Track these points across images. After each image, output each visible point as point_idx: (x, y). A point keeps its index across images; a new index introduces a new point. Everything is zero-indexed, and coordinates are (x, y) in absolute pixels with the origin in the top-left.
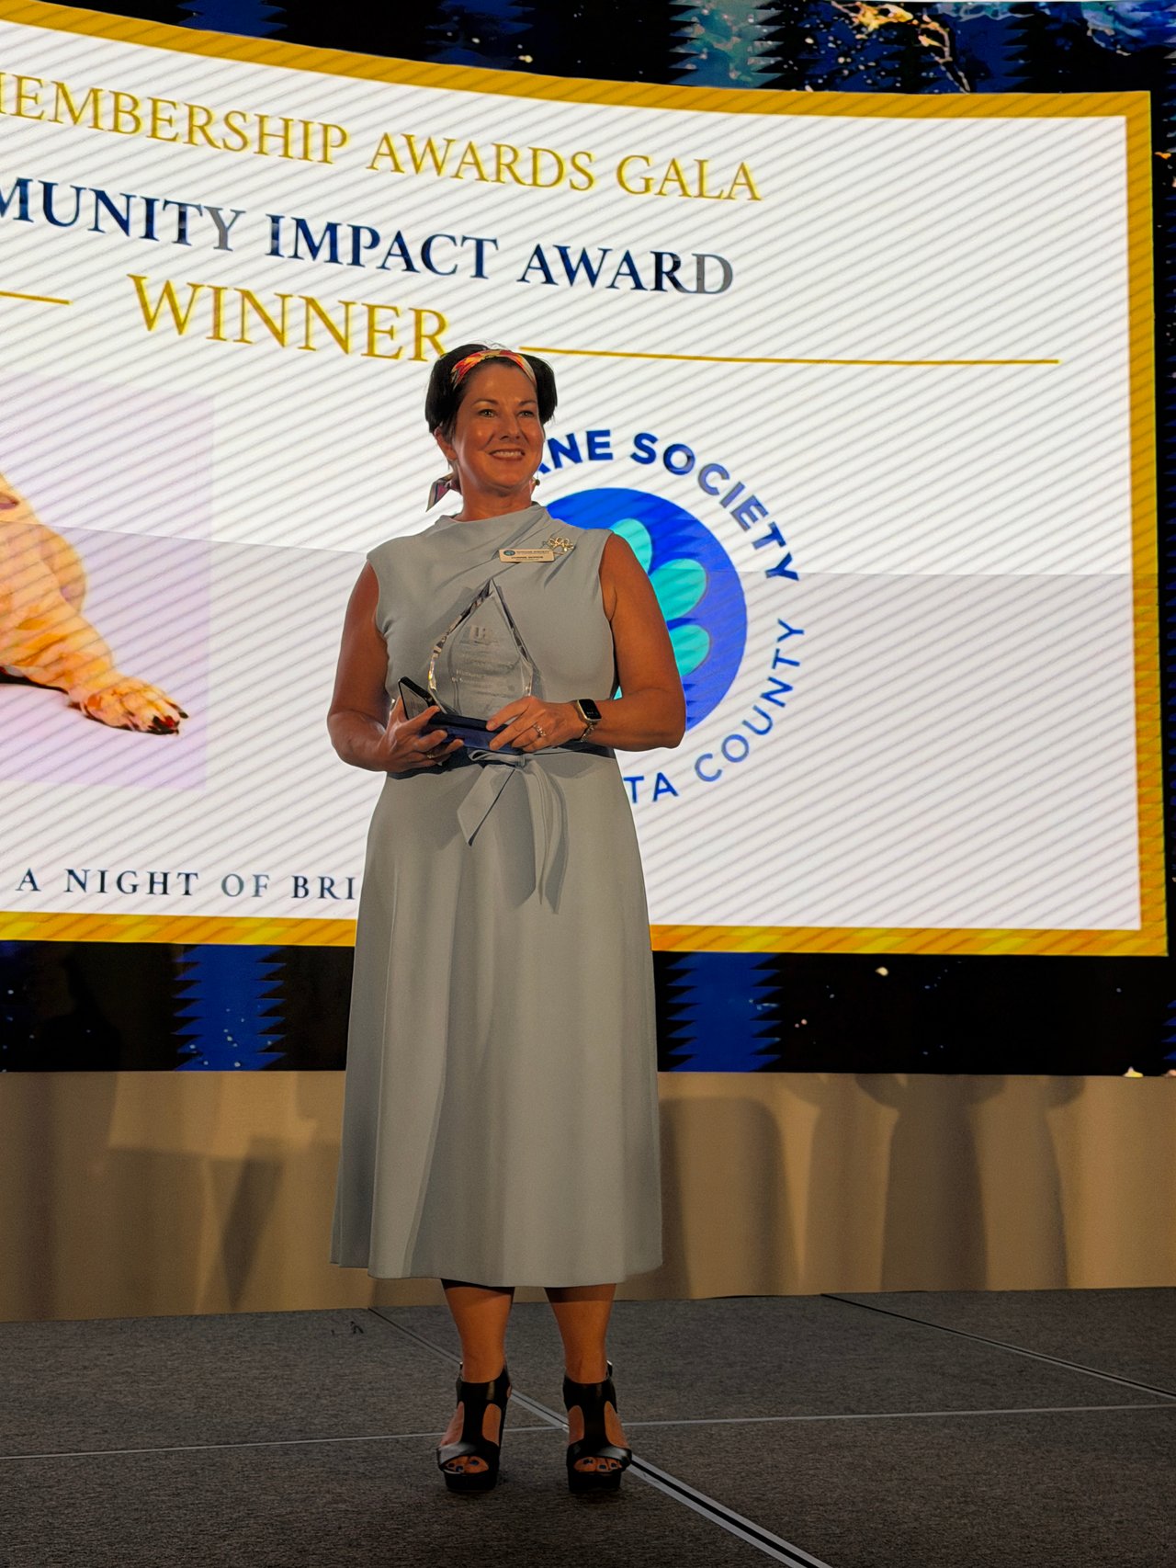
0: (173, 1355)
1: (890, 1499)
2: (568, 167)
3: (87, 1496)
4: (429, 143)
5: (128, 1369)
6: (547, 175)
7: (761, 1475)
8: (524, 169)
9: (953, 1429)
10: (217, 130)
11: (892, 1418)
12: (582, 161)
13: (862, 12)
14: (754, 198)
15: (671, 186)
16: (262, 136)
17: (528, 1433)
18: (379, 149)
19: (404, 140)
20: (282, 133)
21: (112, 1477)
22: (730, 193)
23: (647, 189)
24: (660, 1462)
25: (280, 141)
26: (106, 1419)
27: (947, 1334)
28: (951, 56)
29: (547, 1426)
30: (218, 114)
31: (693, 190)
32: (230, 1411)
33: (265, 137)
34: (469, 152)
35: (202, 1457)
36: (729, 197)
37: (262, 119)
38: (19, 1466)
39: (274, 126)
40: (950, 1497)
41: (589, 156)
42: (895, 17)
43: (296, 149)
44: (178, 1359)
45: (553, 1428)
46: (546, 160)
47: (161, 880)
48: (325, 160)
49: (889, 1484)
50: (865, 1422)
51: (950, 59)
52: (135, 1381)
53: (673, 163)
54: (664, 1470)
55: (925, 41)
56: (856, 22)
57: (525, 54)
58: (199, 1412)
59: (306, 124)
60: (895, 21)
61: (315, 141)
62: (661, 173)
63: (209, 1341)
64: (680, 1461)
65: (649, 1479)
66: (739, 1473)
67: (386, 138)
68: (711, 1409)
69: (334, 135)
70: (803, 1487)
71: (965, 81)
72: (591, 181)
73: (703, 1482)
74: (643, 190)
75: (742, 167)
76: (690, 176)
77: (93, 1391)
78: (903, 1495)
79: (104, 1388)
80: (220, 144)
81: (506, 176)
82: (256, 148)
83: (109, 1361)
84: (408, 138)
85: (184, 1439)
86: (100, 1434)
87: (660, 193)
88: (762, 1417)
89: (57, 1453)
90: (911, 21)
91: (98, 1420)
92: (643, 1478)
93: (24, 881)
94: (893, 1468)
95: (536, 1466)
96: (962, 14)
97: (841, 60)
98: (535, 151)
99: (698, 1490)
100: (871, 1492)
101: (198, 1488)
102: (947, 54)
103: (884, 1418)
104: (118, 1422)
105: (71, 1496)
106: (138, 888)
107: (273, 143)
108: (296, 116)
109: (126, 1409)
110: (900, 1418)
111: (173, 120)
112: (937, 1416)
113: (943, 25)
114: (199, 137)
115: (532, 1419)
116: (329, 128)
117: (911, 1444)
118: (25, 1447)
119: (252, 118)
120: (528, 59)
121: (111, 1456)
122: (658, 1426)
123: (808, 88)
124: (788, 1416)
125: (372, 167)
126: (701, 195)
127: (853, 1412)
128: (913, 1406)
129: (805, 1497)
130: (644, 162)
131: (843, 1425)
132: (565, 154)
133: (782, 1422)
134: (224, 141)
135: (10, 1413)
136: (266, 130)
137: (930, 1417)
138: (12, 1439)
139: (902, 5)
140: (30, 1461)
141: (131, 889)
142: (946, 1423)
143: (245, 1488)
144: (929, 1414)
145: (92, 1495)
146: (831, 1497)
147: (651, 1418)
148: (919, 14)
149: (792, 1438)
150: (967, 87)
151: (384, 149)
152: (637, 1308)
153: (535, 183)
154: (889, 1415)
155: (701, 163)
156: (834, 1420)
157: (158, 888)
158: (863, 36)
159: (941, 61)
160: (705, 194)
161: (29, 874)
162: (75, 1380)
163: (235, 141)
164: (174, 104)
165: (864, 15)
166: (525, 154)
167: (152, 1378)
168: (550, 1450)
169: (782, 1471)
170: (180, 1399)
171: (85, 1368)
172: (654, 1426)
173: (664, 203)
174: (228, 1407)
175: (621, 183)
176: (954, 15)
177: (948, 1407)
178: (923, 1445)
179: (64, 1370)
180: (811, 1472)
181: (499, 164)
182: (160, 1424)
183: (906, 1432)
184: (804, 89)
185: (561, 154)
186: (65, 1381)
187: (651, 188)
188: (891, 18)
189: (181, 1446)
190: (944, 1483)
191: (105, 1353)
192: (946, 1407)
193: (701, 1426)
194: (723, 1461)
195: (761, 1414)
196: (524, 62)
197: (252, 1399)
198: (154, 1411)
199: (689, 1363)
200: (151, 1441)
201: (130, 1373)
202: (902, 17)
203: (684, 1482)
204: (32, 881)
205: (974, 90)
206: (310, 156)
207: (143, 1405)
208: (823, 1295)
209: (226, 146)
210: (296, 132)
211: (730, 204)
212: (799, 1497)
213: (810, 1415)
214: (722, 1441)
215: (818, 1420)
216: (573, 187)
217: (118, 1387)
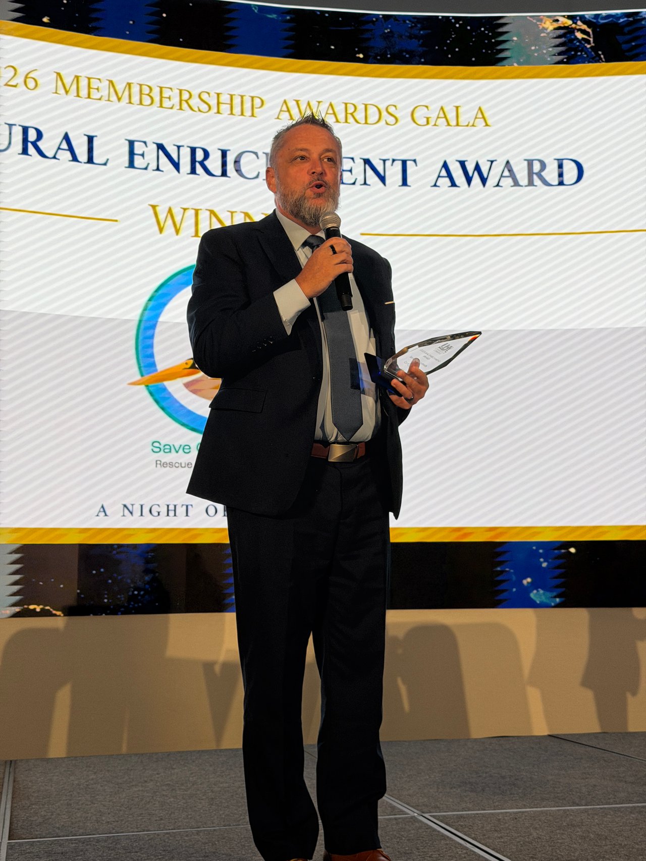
0: (192, 774)
1: (607, 857)
2: (384, 113)
3: (157, 857)
4: (309, 104)
5: (169, 782)
6: (373, 118)
7: (531, 843)
8: (360, 116)
9: (636, 814)
10: (195, 102)
11: (601, 808)
12: (392, 109)
13: (544, 21)
14: (487, 125)
15: (440, 121)
16: (218, 103)
17: (396, 819)
18: (281, 109)
19: (295, 103)
20: (229, 102)
21: (169, 846)
22: (474, 123)
23: (428, 123)
24: (473, 836)
25: (229, 106)
26: (161, 812)
27: (624, 758)
28: (594, 43)
29: (406, 814)
30: (195, 93)
31: (453, 123)
32: (228, 807)
33: (220, 104)
34: (330, 108)
35: (217, 834)
36: (473, 125)
37: (218, 95)
38: (118, 840)
39: (225, 98)
40: (642, 855)
41: (395, 106)
42: (562, 23)
43: (237, 110)
44: (195, 776)
45: (409, 816)
46: (372, 110)
47: (173, 508)
48: (253, 115)
49: (605, 847)
50: (586, 811)
51: (593, 45)
52: (173, 790)
53: (442, 108)
54: (476, 840)
55: (579, 35)
56: (541, 27)
57: (359, 54)
58: (211, 807)
59: (242, 97)
60: (562, 26)
61: (247, 105)
62: (435, 115)
63: (211, 766)
64: (485, 835)
65: (469, 845)
66: (519, 842)
67: (285, 102)
68: (497, 803)
69: (257, 102)
70: (557, 850)
71: (602, 56)
72: (397, 120)
73: (499, 847)
74: (426, 123)
75: (480, 109)
76: (451, 116)
77: (152, 795)
78: (615, 854)
79: (157, 793)
80: (196, 109)
81: (350, 119)
82: (215, 110)
83: (158, 778)
84: (297, 101)
85: (205, 823)
86: (159, 820)
87: (435, 125)
88: (526, 808)
89: (137, 832)
90: (571, 25)
91: (156, 812)
92: (465, 845)
93: (100, 511)
94: (606, 838)
95: (403, 838)
96: (599, 20)
97: (533, 48)
98: (366, 105)
99: (497, 852)
100: (596, 853)
101: (217, 852)
102: (592, 41)
103: (596, 808)
104: (167, 814)
105: (149, 857)
106: (160, 513)
107: (225, 108)
108: (236, 92)
109: (171, 806)
110: (605, 808)
111: (171, 97)
112: (627, 807)
113: (589, 27)
114: (185, 105)
115: (397, 811)
116: (254, 99)
117: (614, 823)
118: (119, 829)
119: (212, 94)
120: (361, 56)
121: (167, 833)
122: (468, 814)
123: (515, 65)
124: (541, 808)
125: (278, 118)
126: (457, 125)
127: (578, 805)
128: (612, 801)
129: (559, 856)
130: (426, 109)
131: (573, 812)
132: (382, 107)
133: (538, 811)
134: (198, 107)
135: (108, 809)
136: (221, 100)
137: (622, 807)
138: (111, 824)
139: (566, 16)
140: (123, 837)
141: (157, 514)
142: (632, 810)
143: (243, 853)
144: (621, 805)
145: (160, 857)
146: (574, 856)
147: (463, 810)
148: (575, 21)
149: (546, 821)
150: (604, 60)
151: (284, 108)
152: (445, 744)
153: (366, 123)
154: (598, 807)
155: (457, 108)
156: (568, 810)
157: (171, 513)
158: (545, 34)
159: (588, 46)
160: (460, 124)
161: (103, 507)
162: (141, 789)
163: (204, 107)
164: (171, 89)
165: (545, 23)
166: (361, 108)
167: (183, 787)
168: (410, 829)
169: (543, 841)
170: (199, 799)
171: (146, 782)
172: (466, 814)
173: (438, 130)
174: (226, 804)
175: (414, 122)
176: (595, 21)
177: (631, 801)
178: (621, 824)
179: (134, 783)
180: (560, 841)
181: (346, 113)
182: (191, 814)
183: (610, 817)
184: (513, 65)
185: (380, 107)
186: (136, 789)
187: (430, 122)
188: (559, 24)
189: (204, 827)
190: (637, 846)
191: (155, 773)
192: (630, 802)
193: (492, 814)
194: (509, 835)
195: (525, 807)
196: (359, 57)
197: (239, 799)
198: (186, 807)
199: (479, 776)
200: (187, 825)
201: (169, 784)
202: (566, 23)
203: (489, 847)
204: (104, 511)
205: (607, 61)
206: (245, 114)
207: (180, 803)
208: (550, 736)
209: (200, 110)
210: (236, 101)
211: (474, 129)
212: (555, 856)
213: (554, 807)
214: (506, 823)
215: (558, 810)
216: (387, 124)
217: (164, 793)
